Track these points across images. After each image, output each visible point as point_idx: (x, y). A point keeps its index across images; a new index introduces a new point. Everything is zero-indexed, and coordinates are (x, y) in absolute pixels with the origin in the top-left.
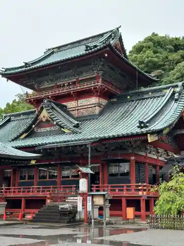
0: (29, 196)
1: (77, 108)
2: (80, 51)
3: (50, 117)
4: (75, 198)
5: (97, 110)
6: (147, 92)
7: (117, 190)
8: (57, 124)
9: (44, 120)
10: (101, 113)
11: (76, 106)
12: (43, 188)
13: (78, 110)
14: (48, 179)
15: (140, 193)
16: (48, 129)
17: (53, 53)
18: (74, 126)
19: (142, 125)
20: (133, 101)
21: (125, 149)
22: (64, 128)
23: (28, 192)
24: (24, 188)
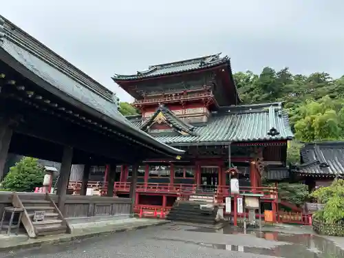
1: (184, 116)
3: (166, 120)
5: (205, 118)
8: (174, 126)
9: (160, 122)
15: (272, 197)
17: (156, 69)
19: (273, 132)
21: (244, 154)
22: (180, 130)
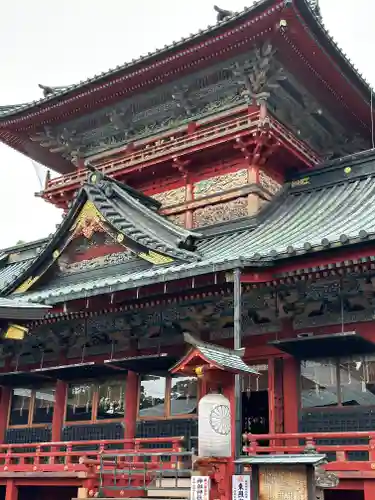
0: (29, 474)
1: (190, 206)
3: (106, 224)
4: (182, 483)
7: (341, 456)
8: (128, 241)
9: (88, 232)
11: (189, 198)
12: (74, 448)
13: (193, 210)
14: (94, 420)
16: (100, 261)
18: (181, 245)
20: (363, 178)
21: (358, 308)
22: (146, 251)
23: (28, 461)
24: (14, 450)
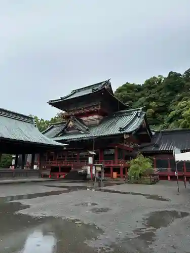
2: (90, 91)
4: (86, 167)
5: (98, 121)
6: (124, 113)
7: (108, 163)
9: (71, 126)
10: (100, 123)
12: (70, 162)
14: (72, 157)
15: (120, 165)
17: (75, 92)
18: (86, 130)
19: (121, 130)
20: (116, 117)
22: (81, 131)
